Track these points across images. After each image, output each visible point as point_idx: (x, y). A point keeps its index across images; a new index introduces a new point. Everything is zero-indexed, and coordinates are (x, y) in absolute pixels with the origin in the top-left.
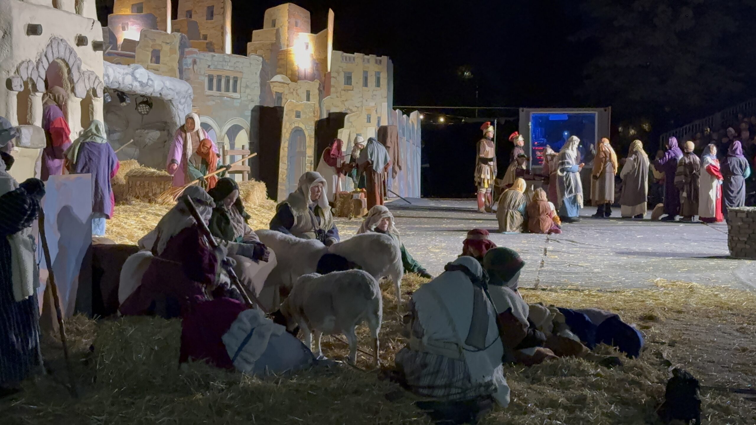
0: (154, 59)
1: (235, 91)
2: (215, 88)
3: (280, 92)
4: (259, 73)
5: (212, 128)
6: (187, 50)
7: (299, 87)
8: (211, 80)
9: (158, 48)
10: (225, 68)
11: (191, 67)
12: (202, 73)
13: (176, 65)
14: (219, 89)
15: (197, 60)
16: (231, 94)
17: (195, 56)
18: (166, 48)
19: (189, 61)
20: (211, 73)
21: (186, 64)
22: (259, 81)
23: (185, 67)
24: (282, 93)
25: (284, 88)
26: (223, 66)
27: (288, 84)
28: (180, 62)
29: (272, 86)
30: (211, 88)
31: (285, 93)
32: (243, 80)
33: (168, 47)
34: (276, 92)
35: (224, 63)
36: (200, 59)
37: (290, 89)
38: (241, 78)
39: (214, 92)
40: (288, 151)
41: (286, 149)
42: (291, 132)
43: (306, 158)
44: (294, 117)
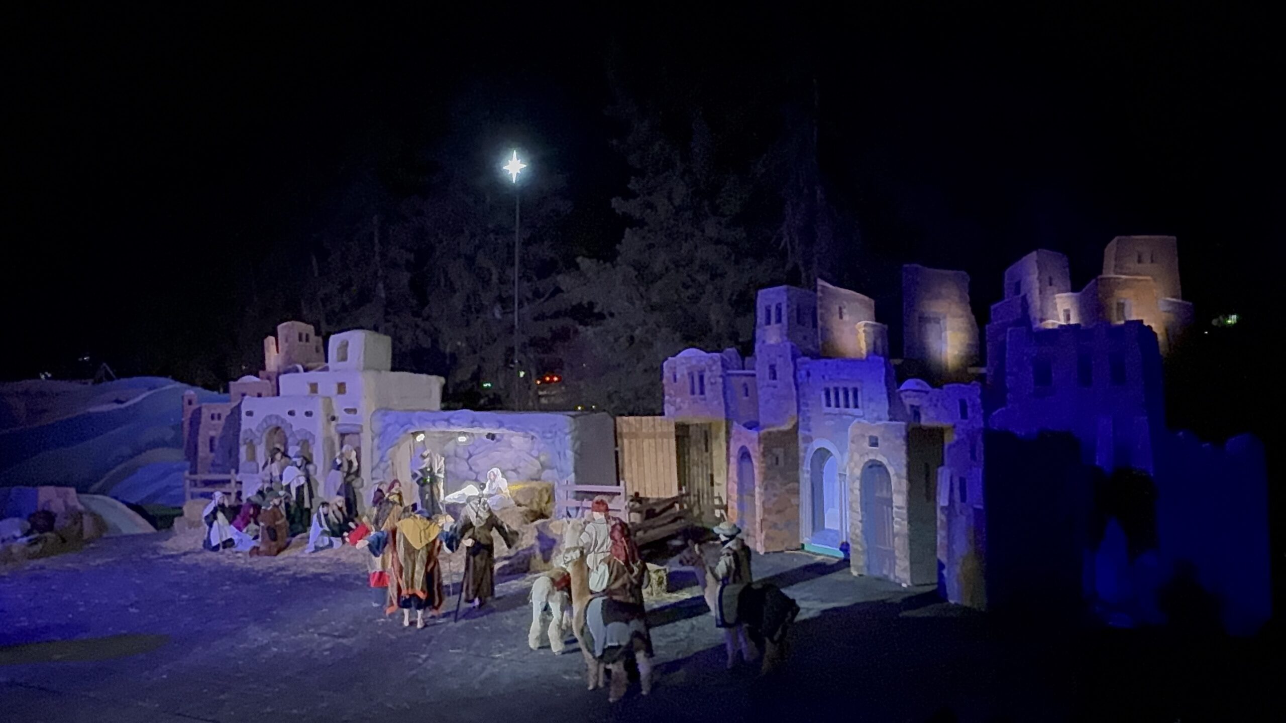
0: (772, 376)
1: (856, 406)
2: (833, 403)
3: (916, 405)
4: (883, 379)
5: (832, 455)
6: (799, 360)
7: (946, 396)
8: (828, 394)
9: (773, 363)
11: (806, 380)
12: (818, 386)
13: (791, 380)
14: (838, 406)
15: (811, 371)
16: (851, 410)
17: (807, 366)
18: (779, 362)
19: (803, 373)
20: (827, 385)
21: (801, 377)
22: (884, 389)
23: (800, 381)
24: (919, 407)
25: (922, 398)
27: (927, 392)
28: (795, 376)
29: (903, 397)
30: (828, 404)
31: (924, 406)
32: (864, 391)
33: (782, 359)
34: (910, 405)
35: (839, 371)
36: (813, 369)
37: (930, 400)
38: (862, 389)
39: (833, 409)
40: (861, 494)
41: (857, 492)
42: (864, 467)
43: (892, 508)
44: (866, 444)
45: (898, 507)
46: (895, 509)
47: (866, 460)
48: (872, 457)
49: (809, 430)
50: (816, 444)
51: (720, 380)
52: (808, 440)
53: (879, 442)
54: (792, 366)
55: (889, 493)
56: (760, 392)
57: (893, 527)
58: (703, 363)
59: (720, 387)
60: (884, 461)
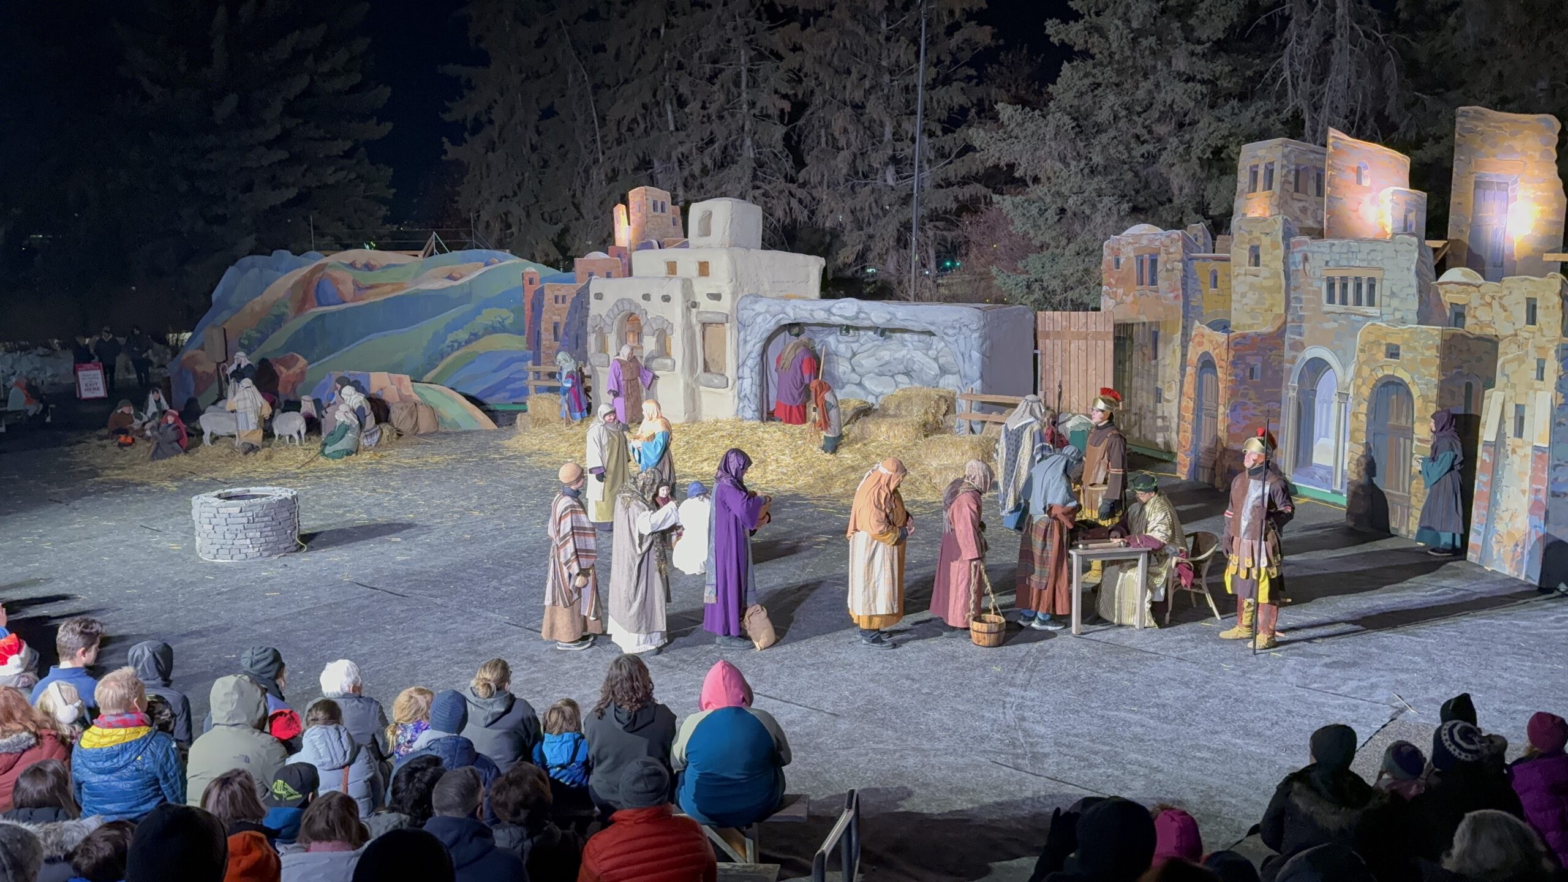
0: (1253, 260)
1: (1371, 303)
2: (1337, 299)
3: (1460, 303)
4: (1413, 268)
5: (1331, 368)
6: (1293, 240)
7: (1506, 292)
8: (1331, 286)
9: (1256, 243)
10: (1352, 264)
11: (1301, 267)
12: (1318, 275)
13: (1280, 266)
14: (1344, 302)
15: (1309, 255)
16: (1365, 309)
17: (1305, 248)
18: (1266, 241)
19: (1298, 257)
20: (1331, 274)
21: (1294, 263)
22: (1414, 281)
23: (1292, 268)
24: (1464, 306)
25: (1469, 293)
26: (1348, 259)
27: (1479, 286)
28: (1285, 262)
29: (1441, 292)
30: (1331, 300)
31: (1472, 305)
32: (1385, 282)
33: (1269, 238)
34: (1451, 304)
35: (1350, 255)
36: (1313, 253)
37: (1482, 297)
38: (1382, 280)
39: (1337, 307)
40: (1368, 420)
41: (1363, 418)
42: (1374, 386)
43: (1412, 442)
44: (1381, 355)
45: (1419, 440)
46: (1415, 442)
47: (1380, 375)
48: (1389, 372)
49: (1300, 334)
50: (1310, 353)
51: (1181, 265)
52: (1299, 346)
53: (1401, 352)
54: (1282, 247)
55: (1410, 421)
56: (1234, 282)
57: (1411, 466)
58: (1157, 243)
59: (1179, 275)
60: (1406, 377)
